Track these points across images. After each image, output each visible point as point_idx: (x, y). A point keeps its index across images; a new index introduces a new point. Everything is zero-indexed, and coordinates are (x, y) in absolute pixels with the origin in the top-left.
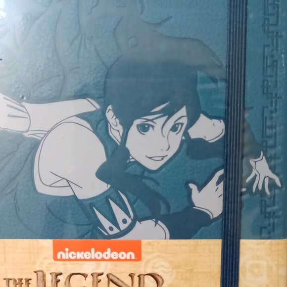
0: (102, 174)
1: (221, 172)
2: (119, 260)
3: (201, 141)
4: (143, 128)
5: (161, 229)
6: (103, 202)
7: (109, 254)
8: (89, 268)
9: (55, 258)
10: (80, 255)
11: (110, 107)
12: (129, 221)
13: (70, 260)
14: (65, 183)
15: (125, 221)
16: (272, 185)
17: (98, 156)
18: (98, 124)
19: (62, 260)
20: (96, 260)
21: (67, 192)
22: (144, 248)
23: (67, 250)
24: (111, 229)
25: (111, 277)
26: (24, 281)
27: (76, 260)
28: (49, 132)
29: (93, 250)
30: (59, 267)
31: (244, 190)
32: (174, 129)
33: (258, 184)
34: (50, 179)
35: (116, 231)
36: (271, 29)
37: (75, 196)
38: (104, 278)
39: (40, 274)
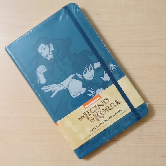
0: (83, 86)
1: (105, 71)
2: (97, 100)
4: (85, 73)
5: (101, 89)
7: (95, 100)
8: (93, 106)
9: (85, 108)
10: (89, 104)
11: (77, 73)
12: (94, 92)
14: (78, 93)
15: (93, 92)
16: (116, 67)
18: (76, 78)
19: (87, 108)
20: (93, 103)
21: (79, 94)
22: (101, 95)
23: (86, 105)
24: (92, 95)
26: (82, 117)
27: (89, 106)
28: (68, 85)
30: (87, 109)
31: (111, 72)
32: (91, 69)
33: (113, 68)
35: (93, 95)
37: (81, 94)
38: (97, 106)
39: (84, 113)
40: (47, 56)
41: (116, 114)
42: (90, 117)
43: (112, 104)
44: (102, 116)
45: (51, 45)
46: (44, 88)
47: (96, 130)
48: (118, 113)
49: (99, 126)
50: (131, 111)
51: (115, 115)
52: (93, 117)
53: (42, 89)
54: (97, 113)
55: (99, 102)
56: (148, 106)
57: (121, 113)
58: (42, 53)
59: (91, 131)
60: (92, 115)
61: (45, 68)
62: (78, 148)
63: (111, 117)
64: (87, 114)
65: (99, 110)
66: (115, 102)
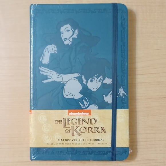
0: (81, 92)
2: (85, 115)
3: (106, 84)
4: (91, 81)
5: (96, 107)
6: (81, 100)
7: (82, 113)
8: (77, 117)
9: (68, 115)
10: (75, 114)
11: (83, 75)
12: (88, 105)
13: (72, 115)
14: (71, 95)
15: (87, 105)
16: (124, 95)
17: (80, 88)
19: (70, 115)
20: (79, 115)
21: (72, 97)
22: (92, 112)
23: (72, 112)
24: (83, 107)
25: (83, 120)
26: (60, 121)
27: (74, 115)
28: (67, 82)
29: (78, 112)
30: (70, 117)
31: (117, 96)
32: (99, 81)
33: (121, 95)
34: (68, 94)
35: (84, 107)
36: (123, 56)
37: (74, 98)
38: (81, 120)
39: (65, 119)
40: (66, 39)
41: (95, 140)
42: (67, 126)
43: (97, 127)
44: (80, 133)
45: (77, 31)
46: (41, 68)
47: (65, 142)
48: (97, 140)
49: (70, 140)
50: (111, 147)
51: (93, 140)
52: (70, 128)
53: (40, 68)
54: (77, 127)
55: (86, 118)
56: (130, 153)
57: (100, 142)
58: (63, 33)
59: (59, 140)
60: (70, 126)
61: (56, 49)
62: (35, 148)
63: (88, 140)
64: (67, 122)
65: (81, 126)
66: (102, 128)
